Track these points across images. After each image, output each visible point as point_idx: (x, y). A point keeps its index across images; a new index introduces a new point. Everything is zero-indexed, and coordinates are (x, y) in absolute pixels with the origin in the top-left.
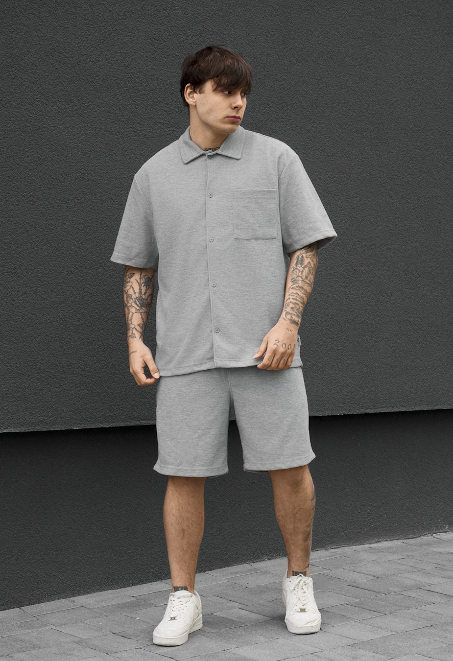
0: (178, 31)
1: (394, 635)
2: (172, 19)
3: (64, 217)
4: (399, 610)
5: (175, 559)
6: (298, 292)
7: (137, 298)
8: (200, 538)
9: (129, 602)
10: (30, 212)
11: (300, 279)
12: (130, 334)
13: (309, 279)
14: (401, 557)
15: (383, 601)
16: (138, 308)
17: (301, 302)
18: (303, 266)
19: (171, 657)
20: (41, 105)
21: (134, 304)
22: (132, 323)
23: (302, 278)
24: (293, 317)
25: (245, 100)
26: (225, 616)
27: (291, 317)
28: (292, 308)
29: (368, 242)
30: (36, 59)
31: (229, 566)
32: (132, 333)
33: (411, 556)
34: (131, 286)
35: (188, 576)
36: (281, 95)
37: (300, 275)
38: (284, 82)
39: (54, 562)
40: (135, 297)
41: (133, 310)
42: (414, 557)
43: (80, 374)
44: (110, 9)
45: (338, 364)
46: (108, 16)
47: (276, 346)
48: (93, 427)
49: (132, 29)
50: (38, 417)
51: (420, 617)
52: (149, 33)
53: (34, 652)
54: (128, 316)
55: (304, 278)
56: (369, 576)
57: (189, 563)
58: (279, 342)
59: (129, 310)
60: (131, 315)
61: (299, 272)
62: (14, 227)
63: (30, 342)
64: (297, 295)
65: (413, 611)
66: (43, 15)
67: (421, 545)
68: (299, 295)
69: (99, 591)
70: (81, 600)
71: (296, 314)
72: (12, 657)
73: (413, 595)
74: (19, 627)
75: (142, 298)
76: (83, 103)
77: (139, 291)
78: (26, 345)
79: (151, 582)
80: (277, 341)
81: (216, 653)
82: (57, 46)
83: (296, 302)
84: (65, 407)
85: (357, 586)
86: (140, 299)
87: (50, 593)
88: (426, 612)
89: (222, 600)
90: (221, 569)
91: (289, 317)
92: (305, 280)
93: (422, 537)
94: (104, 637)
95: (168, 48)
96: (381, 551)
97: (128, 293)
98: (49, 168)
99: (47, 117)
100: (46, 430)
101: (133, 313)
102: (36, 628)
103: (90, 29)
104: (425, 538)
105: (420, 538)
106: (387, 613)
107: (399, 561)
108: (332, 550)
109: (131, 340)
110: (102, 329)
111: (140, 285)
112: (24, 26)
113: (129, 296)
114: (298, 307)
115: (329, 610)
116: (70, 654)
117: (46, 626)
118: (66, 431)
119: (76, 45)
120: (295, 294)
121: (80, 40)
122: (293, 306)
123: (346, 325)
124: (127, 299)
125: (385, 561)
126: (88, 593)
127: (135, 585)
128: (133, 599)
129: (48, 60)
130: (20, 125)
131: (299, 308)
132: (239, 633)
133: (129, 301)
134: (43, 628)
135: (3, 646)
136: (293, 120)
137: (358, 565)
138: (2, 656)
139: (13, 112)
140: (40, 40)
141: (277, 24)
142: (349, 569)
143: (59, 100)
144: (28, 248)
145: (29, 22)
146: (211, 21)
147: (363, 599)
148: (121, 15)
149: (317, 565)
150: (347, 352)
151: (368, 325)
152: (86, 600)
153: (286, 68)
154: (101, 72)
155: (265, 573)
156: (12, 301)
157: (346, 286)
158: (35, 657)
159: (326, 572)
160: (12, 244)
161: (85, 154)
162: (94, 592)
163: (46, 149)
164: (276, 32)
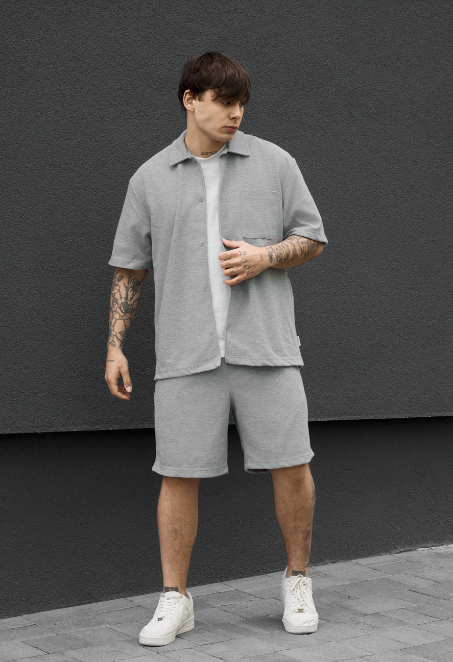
0: (241, 33)
1: (447, 641)
2: (235, 22)
5: (167, 559)
7: (122, 303)
8: (193, 540)
10: (91, 213)
12: (110, 341)
15: (441, 607)
16: (122, 314)
19: (221, 657)
20: (102, 107)
21: (118, 310)
22: (113, 330)
25: (242, 109)
29: (435, 244)
30: (98, 62)
32: (113, 340)
34: (119, 290)
35: (179, 577)
36: (346, 96)
38: (349, 84)
39: (113, 561)
40: (121, 303)
41: (117, 316)
44: (172, 12)
45: (404, 367)
46: (170, 20)
49: (195, 32)
50: (97, 416)
52: (212, 36)
53: (86, 650)
54: (111, 321)
56: (430, 582)
57: (181, 564)
59: (113, 315)
60: (114, 320)
62: (75, 228)
63: (90, 341)
66: (105, 19)
69: (158, 591)
70: (139, 599)
72: (64, 654)
74: (74, 625)
75: (128, 304)
76: (145, 106)
77: (125, 296)
78: (85, 345)
79: (211, 583)
81: (266, 654)
82: (119, 49)
85: (416, 591)
86: (125, 305)
87: (108, 593)
95: (231, 50)
97: (115, 297)
98: (109, 170)
99: (109, 120)
100: (105, 429)
101: (117, 319)
102: (91, 626)
103: (152, 32)
106: (443, 619)
108: (397, 555)
109: (110, 347)
111: (127, 290)
112: (87, 30)
113: (115, 300)
115: (386, 614)
116: (121, 653)
117: (101, 624)
118: (125, 430)
119: (139, 48)
121: (143, 43)
123: (412, 327)
124: (113, 303)
125: (449, 567)
126: (147, 593)
129: (110, 63)
130: (81, 127)
133: (115, 306)
134: (98, 627)
135: (56, 643)
136: (358, 122)
137: (421, 570)
138: (54, 653)
139: (75, 115)
140: (102, 44)
141: (342, 25)
142: (412, 573)
143: (121, 103)
144: (89, 249)
145: (91, 26)
146: (275, 23)
147: (421, 604)
148: (184, 18)
149: (380, 570)
150: (413, 355)
151: (435, 328)
152: (144, 600)
153: (351, 69)
154: (163, 75)
155: (326, 576)
156: (72, 302)
157: (413, 288)
158: (86, 655)
159: (388, 576)
160: (73, 245)
161: (146, 156)
162: (153, 592)
163: (107, 151)
164: (341, 33)
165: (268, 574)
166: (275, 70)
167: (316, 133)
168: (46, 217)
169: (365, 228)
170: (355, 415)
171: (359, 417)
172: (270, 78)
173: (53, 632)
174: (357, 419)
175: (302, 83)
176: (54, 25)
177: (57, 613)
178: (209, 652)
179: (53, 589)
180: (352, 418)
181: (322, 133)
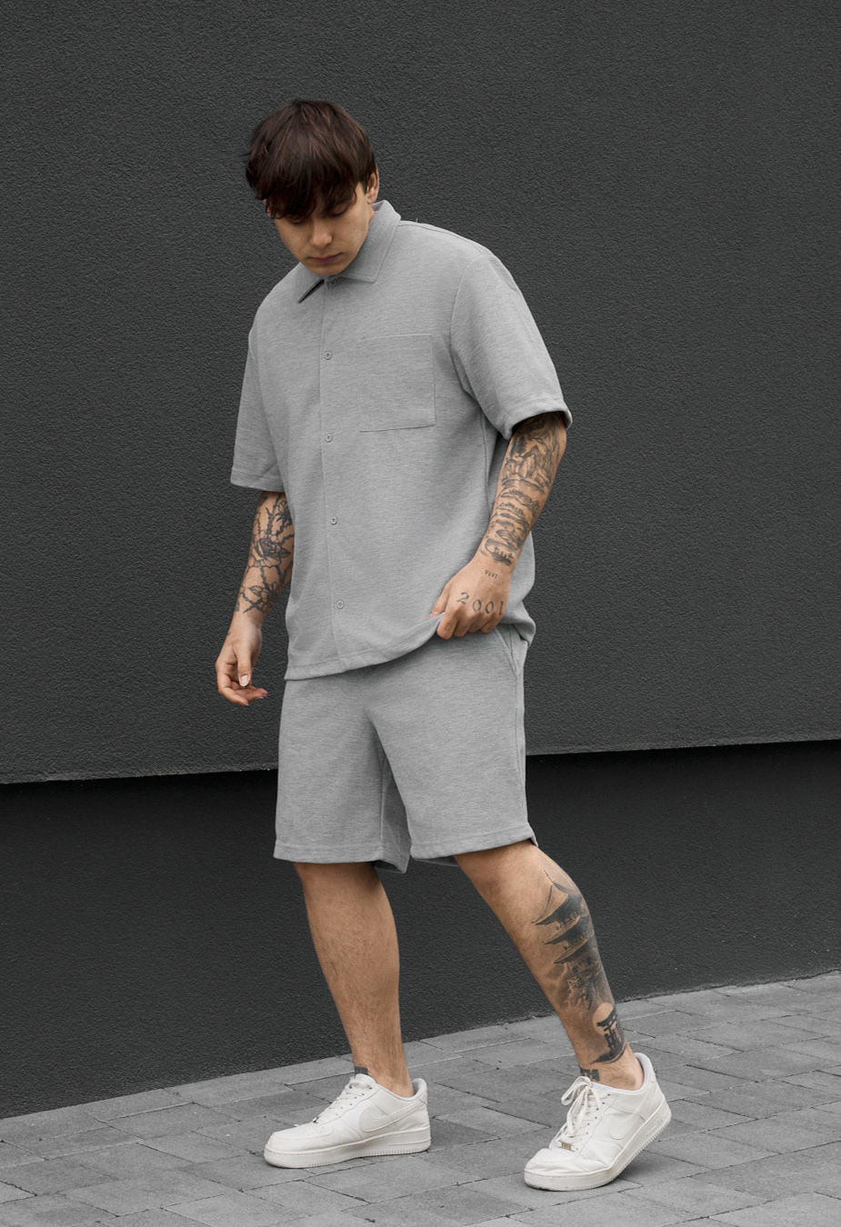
0: (370, 38)
1: (773, 1158)
2: (359, 17)
3: (159, 382)
4: (782, 1111)
6: (513, 502)
7: (259, 539)
9: (280, 1095)
10: (97, 373)
11: (517, 477)
13: (535, 476)
14: (784, 1013)
15: (752, 1095)
16: (259, 558)
17: (517, 521)
18: (523, 454)
19: (360, 1196)
20: (117, 175)
21: (254, 552)
23: (520, 476)
24: (499, 548)
26: (457, 1121)
27: (496, 549)
28: (499, 532)
29: (721, 428)
30: (108, 92)
31: (465, 1029)
33: (802, 1010)
35: (366, 1048)
36: (560, 156)
37: (517, 471)
38: (566, 133)
39: (141, 1020)
42: (809, 1013)
43: (189, 673)
45: (668, 654)
46: (240, 12)
47: (460, 603)
48: (213, 770)
49: (285, 36)
50: (112, 752)
51: (820, 1125)
52: (317, 43)
53: (105, 1187)
55: (524, 475)
56: (724, 1049)
58: (468, 597)
61: (515, 466)
62: (69, 402)
63: (97, 613)
64: (510, 509)
65: (808, 1113)
67: (822, 991)
68: (513, 506)
69: (225, 1075)
70: (191, 1091)
71: (505, 543)
72: (65, 1195)
73: (808, 1083)
74: (77, 1141)
75: (271, 542)
76: (195, 173)
77: (266, 527)
78: (89, 619)
79: (321, 1058)
80: (465, 596)
81: (443, 1189)
82: (147, 68)
83: (508, 520)
84: (162, 734)
85: (703, 1066)
86: (266, 542)
87: (133, 1079)
88: (831, 1115)
89: (452, 1093)
90: (451, 1035)
91: (492, 548)
92: (528, 479)
93: (824, 976)
94: (234, 1160)
95: (351, 69)
96: (747, 1001)
98: (131, 293)
99: (129, 199)
100: (127, 776)
102: (107, 1142)
103: (208, 35)
104: (828, 977)
105: (819, 978)
106: (759, 1117)
107: (781, 1021)
108: (656, 1000)
110: (230, 590)
111: (271, 518)
112: (87, 30)
114: (510, 529)
116: (173, 1192)
117: (126, 1138)
119: (183, 66)
120: (506, 505)
121: (190, 56)
122: (502, 528)
123: (682, 582)
125: (755, 1021)
126: (205, 1078)
127: (290, 1064)
128: (288, 1089)
129: (131, 92)
130: (78, 213)
131: (514, 531)
132: (485, 1153)
134: (121, 1144)
135: (47, 1176)
136: (583, 203)
137: (705, 1028)
138: (47, 1194)
139: (67, 190)
140: (116, 57)
141: (553, 24)
142: (688, 1034)
143: (151, 167)
144: (94, 440)
145: (95, 23)
146: (432, 20)
147: (714, 1091)
148: (265, 9)
149: (629, 1028)
150: (683, 632)
151: (722, 582)
152: (201, 1091)
153: (570, 105)
154: (227, 115)
155: (531, 1041)
156: (65, 539)
157: (682, 509)
158: (107, 1197)
159: (645, 1039)
160: (64, 433)
161: (199, 267)
162: (216, 1077)
163: (127, 258)
164: (551, 39)
165: (424, 1040)
166: (431, 105)
167: (506, 223)
168: (16, 381)
169: (596, 399)
170: (580, 744)
171: (587, 747)
172: (423, 122)
173: (38, 1154)
174: (584, 751)
175: (482, 131)
176: (27, 22)
177: (42, 1119)
178: (335, 1187)
179: (33, 1073)
180: (575, 749)
181: (517, 224)
